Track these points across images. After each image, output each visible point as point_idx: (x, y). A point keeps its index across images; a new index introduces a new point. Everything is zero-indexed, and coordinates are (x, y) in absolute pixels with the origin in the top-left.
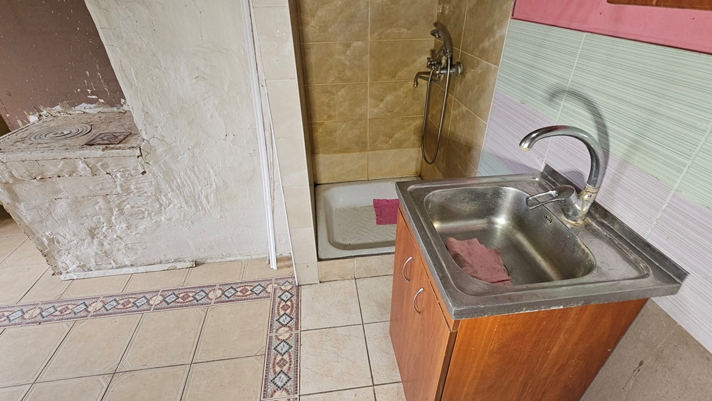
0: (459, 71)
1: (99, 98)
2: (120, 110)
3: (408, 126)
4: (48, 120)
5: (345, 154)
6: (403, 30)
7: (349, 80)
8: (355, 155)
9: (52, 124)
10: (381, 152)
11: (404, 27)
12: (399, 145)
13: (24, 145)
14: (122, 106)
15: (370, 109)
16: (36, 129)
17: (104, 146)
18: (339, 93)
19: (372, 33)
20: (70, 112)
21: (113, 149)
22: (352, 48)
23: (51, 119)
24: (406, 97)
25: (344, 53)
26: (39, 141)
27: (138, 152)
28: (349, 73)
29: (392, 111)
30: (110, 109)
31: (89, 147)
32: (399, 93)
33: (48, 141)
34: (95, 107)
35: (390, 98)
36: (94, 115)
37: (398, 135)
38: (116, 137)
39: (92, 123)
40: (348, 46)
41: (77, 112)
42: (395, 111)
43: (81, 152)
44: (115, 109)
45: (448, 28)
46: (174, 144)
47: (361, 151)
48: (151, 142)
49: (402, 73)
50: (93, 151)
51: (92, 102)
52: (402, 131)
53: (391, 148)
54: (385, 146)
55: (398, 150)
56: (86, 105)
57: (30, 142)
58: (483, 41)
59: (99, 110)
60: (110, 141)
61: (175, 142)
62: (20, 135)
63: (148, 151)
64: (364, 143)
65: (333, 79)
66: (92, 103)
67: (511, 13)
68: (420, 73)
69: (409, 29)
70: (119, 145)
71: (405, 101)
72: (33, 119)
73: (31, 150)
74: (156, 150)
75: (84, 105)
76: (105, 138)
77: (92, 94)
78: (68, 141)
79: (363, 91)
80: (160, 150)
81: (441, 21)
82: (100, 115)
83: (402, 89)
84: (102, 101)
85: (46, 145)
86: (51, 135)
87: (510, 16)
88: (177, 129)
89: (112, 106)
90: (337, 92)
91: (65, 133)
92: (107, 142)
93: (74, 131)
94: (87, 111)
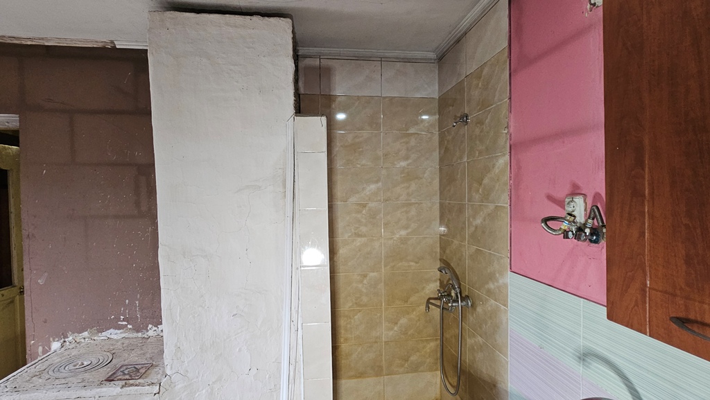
0: (470, 303)
1: (129, 324)
2: (144, 336)
3: (423, 348)
4: (71, 347)
5: (360, 380)
6: (412, 264)
7: (365, 305)
8: (371, 380)
9: (74, 352)
10: (398, 376)
11: (412, 261)
12: (415, 369)
13: (40, 380)
14: (148, 331)
15: (386, 332)
16: (56, 360)
17: (124, 382)
18: (356, 317)
19: (385, 266)
20: (95, 338)
21: (132, 385)
22: (368, 278)
23: (73, 346)
24: (419, 320)
25: (361, 282)
26: (57, 375)
27: (156, 389)
28: (365, 299)
29: (407, 334)
30: (135, 335)
31: (108, 383)
32: (412, 316)
33: (67, 375)
34: (121, 333)
35: (403, 321)
36: (117, 341)
37: (413, 358)
38: (138, 370)
39: (113, 352)
40: (365, 276)
41: (102, 338)
42: (409, 333)
43: (99, 389)
44: (140, 335)
45: (452, 265)
46: (195, 380)
47: (377, 376)
48: (172, 378)
49: (413, 299)
50: (111, 389)
51: (120, 327)
52: (418, 354)
53: (407, 373)
54: (401, 370)
55: (414, 374)
56: (114, 330)
57: (47, 377)
58: (487, 283)
59: (123, 335)
60: (131, 376)
61: (197, 377)
62: (40, 367)
63: (167, 387)
64: (380, 367)
65: (351, 304)
66: (119, 329)
67: (509, 266)
68: (430, 299)
69: (416, 263)
70: (139, 381)
71: (418, 324)
72: (55, 345)
73: (47, 387)
74: (175, 386)
75: (112, 330)
76: (126, 372)
77: (124, 320)
78: (87, 376)
79: (379, 315)
80: (179, 386)
81: (444, 258)
82: (123, 341)
83: (414, 313)
84: (130, 326)
85: (63, 381)
86: (71, 367)
87: (509, 269)
88: (203, 363)
89: (138, 332)
90: (353, 316)
91: (86, 363)
92: (127, 377)
93: (95, 361)
94: (112, 337)
